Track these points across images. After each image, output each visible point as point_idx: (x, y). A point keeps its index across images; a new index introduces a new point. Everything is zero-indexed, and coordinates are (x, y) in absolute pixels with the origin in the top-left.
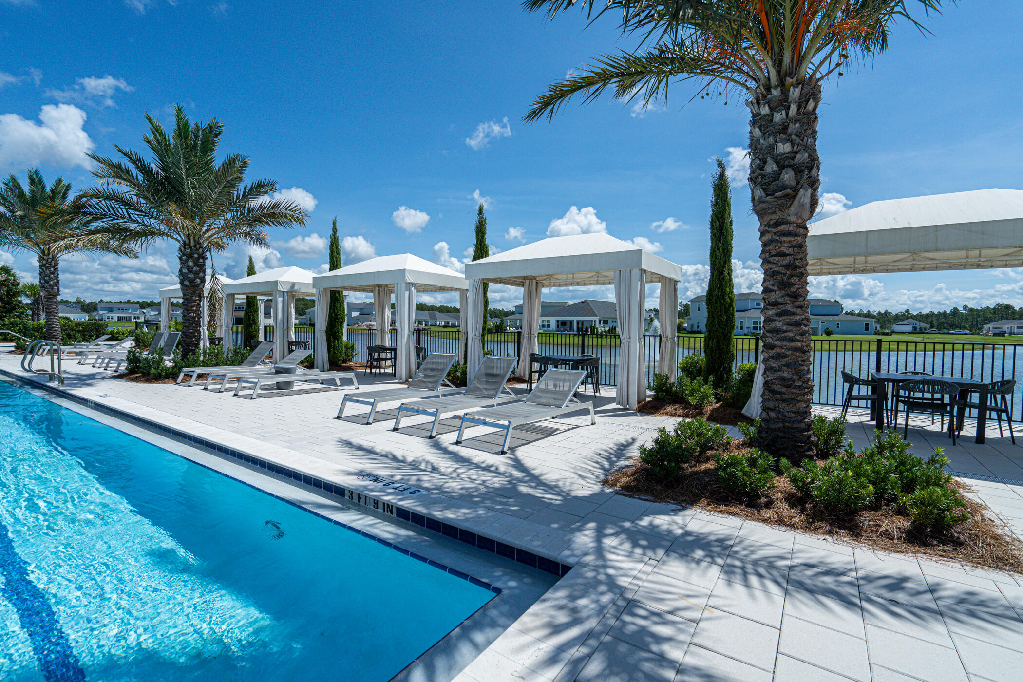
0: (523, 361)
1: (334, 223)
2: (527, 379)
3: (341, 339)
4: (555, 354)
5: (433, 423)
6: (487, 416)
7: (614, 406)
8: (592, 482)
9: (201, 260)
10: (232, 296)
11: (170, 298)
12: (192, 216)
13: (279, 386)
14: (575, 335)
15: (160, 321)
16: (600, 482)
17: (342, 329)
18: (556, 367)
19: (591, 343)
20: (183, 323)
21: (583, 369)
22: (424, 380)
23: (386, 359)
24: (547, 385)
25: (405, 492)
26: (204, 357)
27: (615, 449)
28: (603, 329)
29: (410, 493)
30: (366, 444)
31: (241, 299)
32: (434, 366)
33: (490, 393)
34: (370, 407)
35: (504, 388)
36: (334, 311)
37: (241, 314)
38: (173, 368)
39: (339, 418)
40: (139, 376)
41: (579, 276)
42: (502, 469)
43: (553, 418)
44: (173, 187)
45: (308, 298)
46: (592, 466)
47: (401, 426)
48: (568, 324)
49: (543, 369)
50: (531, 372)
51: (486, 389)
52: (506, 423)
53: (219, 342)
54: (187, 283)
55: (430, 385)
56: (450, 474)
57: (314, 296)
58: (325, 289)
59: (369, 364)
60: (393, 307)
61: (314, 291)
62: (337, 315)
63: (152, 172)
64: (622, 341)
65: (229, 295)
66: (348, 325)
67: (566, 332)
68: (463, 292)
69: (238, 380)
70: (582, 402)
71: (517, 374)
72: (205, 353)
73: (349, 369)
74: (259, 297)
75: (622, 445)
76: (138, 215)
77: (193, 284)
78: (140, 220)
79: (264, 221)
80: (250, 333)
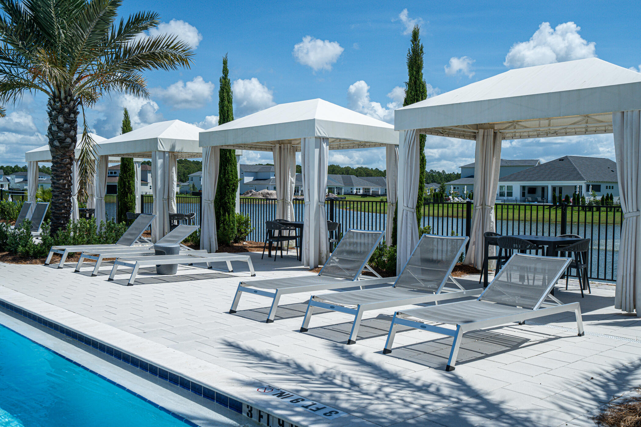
0: (474, 243)
1: (225, 63)
2: (480, 269)
3: (233, 211)
4: (522, 233)
5: (353, 323)
6: (426, 317)
7: (611, 310)
8: (581, 418)
9: (72, 115)
10: (105, 158)
11: (37, 162)
12: (62, 62)
13: (160, 270)
14: (550, 207)
15: (26, 190)
16: (593, 419)
17: (233, 199)
18: (523, 252)
19: (575, 219)
20: (53, 191)
21: (563, 255)
22: (340, 266)
23: (289, 238)
24: (509, 277)
25: (318, 413)
26: (75, 232)
27: (613, 373)
28: (592, 198)
29: (325, 414)
30: (260, 348)
31: (115, 162)
32: (352, 248)
33: (430, 285)
34: (272, 299)
35: (449, 279)
36: (225, 175)
37: (115, 181)
38: (42, 245)
39: (232, 312)
40: (6, 255)
41: (558, 123)
42: (446, 391)
43: (520, 324)
44: (42, 29)
45: (191, 160)
46: (579, 395)
47: (310, 326)
48: (539, 192)
49: (503, 254)
50: (487, 258)
51: (423, 280)
52: (454, 328)
53: (90, 215)
54: (57, 143)
55: (347, 273)
56: (376, 393)
57: (200, 156)
58: (214, 148)
59: (267, 245)
60: (299, 169)
61: (200, 150)
62: (227, 180)
63: (20, 12)
64: (626, 216)
65: (102, 156)
66: (240, 194)
67: (536, 203)
68: (391, 148)
69: (113, 261)
70: (564, 302)
71: (466, 261)
72: (75, 228)
73: (243, 250)
74: (135, 159)
75: (627, 369)
76: (5, 64)
77: (63, 145)
78: (7, 71)
79: (141, 64)
80: (125, 203)
